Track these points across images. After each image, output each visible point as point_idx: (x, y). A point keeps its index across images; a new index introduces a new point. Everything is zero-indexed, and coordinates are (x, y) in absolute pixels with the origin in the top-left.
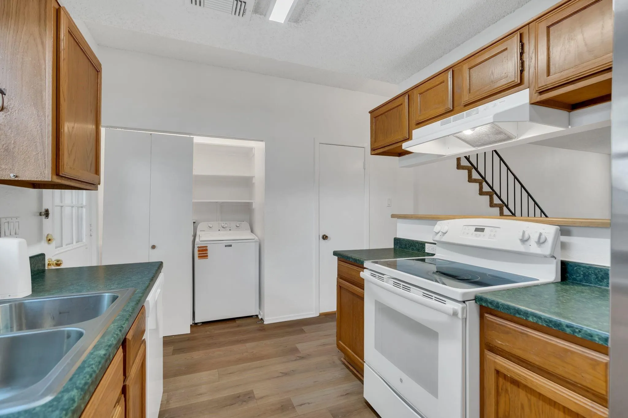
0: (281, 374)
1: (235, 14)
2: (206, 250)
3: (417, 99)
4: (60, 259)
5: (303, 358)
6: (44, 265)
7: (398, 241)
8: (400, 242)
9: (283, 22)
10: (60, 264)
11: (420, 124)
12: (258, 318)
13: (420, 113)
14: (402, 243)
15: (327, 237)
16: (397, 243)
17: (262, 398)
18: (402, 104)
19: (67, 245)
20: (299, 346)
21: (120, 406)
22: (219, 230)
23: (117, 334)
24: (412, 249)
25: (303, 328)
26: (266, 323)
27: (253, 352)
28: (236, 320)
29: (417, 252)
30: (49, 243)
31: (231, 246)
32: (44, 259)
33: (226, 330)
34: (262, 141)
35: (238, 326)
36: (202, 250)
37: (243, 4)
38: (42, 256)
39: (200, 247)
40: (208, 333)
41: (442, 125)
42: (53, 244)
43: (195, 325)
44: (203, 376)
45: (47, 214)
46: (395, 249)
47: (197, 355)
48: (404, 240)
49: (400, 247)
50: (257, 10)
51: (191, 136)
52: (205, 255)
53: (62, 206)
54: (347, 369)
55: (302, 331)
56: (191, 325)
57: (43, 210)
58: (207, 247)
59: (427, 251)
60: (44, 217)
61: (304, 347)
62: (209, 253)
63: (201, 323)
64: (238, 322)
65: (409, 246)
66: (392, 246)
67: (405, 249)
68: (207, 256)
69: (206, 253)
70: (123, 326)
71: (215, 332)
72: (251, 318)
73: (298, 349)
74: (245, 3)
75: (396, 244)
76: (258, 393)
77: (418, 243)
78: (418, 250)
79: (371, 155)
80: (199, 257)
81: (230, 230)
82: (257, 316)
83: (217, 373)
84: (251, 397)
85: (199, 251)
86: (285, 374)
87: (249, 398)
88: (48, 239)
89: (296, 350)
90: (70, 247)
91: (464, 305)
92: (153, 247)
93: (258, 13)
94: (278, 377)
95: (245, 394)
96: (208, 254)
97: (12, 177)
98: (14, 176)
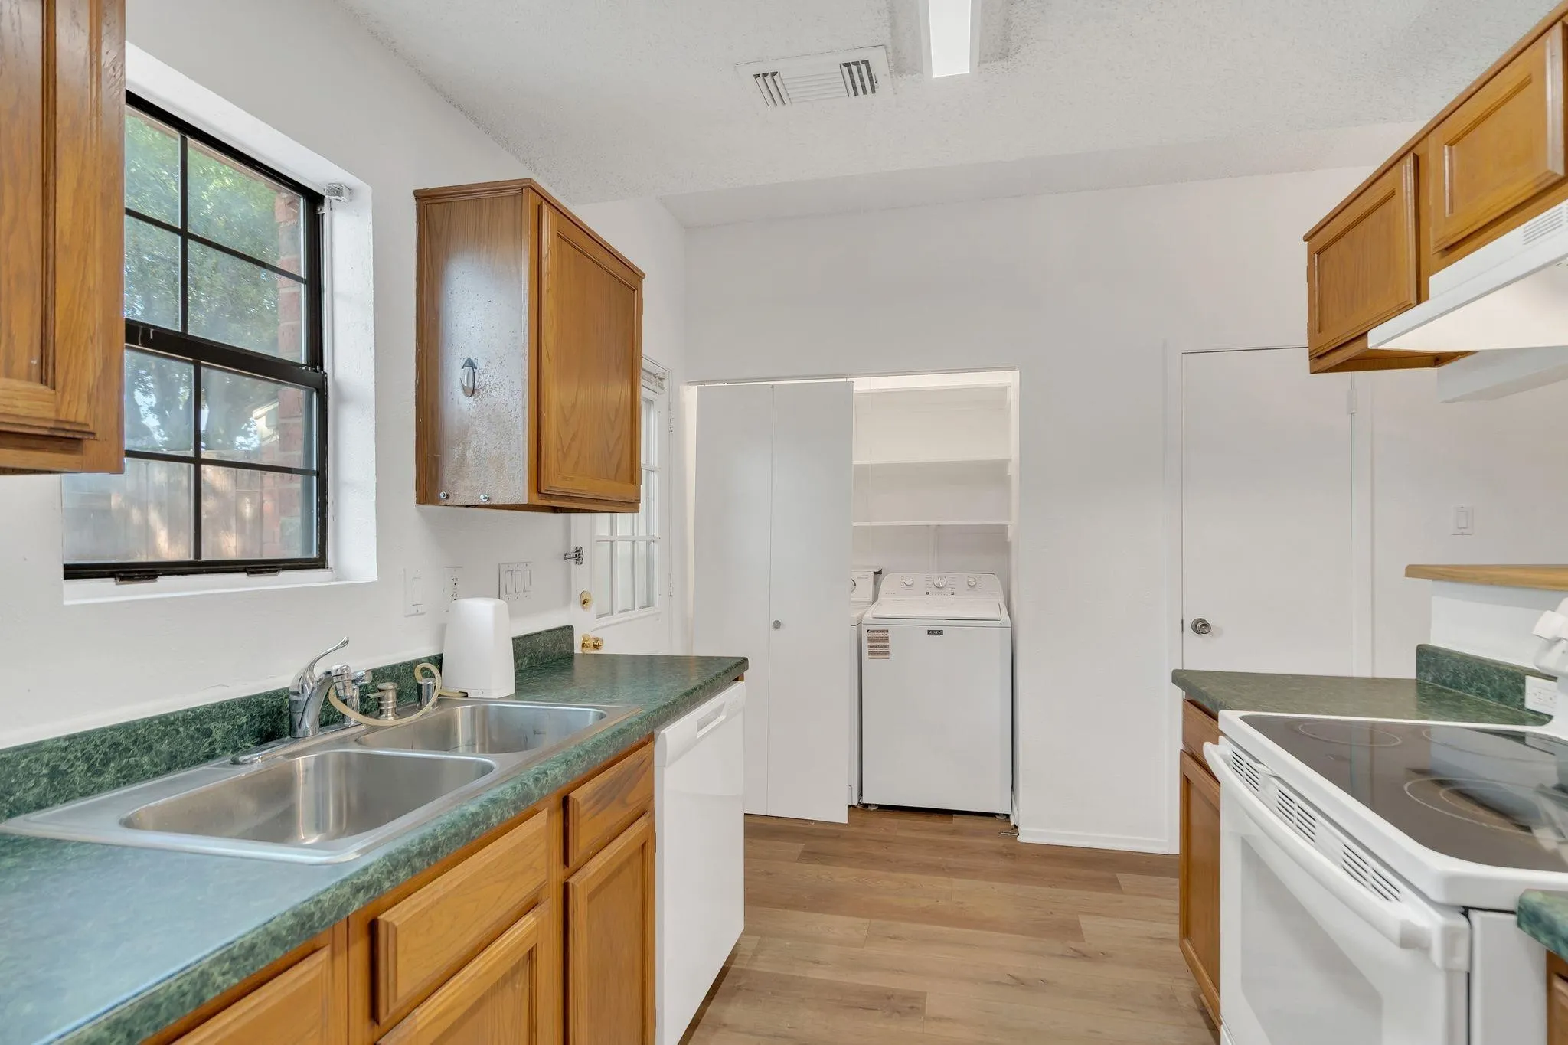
0: (1009, 978)
1: (856, 94)
2: (886, 639)
3: (1443, 163)
4: (599, 637)
5: (1085, 956)
6: (572, 645)
7: (1427, 657)
8: (1436, 660)
9: (969, 72)
10: (599, 646)
11: (1453, 249)
12: (1009, 822)
13: (1451, 211)
14: (1443, 664)
15: (1206, 625)
16: (1428, 664)
17: (939, 1019)
18: (1393, 194)
19: (620, 612)
20: (1086, 922)
21: (533, 916)
22: (928, 593)
23: (524, 785)
24: (1477, 689)
25: (1118, 875)
26: (1022, 839)
27: (962, 903)
28: (955, 815)
29: (1494, 703)
30: (584, 608)
31: (941, 632)
32: (572, 635)
33: (923, 836)
34: (1013, 368)
35: (955, 832)
36: (878, 639)
37: (863, 67)
38: (568, 630)
39: (872, 631)
40: (882, 831)
41: (1528, 239)
42: (593, 609)
43: (860, 809)
44: (836, 926)
45: (578, 556)
46: (1420, 684)
47: (840, 875)
48: (1449, 654)
49: (1435, 680)
50: (899, 67)
51: (848, 380)
52: (884, 650)
53: (612, 542)
54: (1208, 1030)
55: (1113, 885)
56: (850, 806)
57: (573, 550)
58: (887, 631)
59: (1531, 703)
60: (573, 562)
61: (1097, 929)
62: (893, 645)
63: (876, 805)
64: (957, 821)
65: (1466, 680)
66: (1410, 672)
67: (1456, 688)
68: (887, 653)
69: (885, 647)
70: (548, 772)
71: (897, 834)
72: (990, 818)
73: (1081, 930)
74: (866, 63)
75: (1424, 666)
76: (934, 1005)
77: (1499, 671)
78: (1501, 697)
79: (1313, 373)
80: (871, 653)
81: (953, 594)
82: (1008, 816)
83: (866, 927)
84: (918, 1009)
85: (870, 639)
86: (1020, 983)
87: (912, 1008)
88: (583, 600)
89: (1075, 931)
90: (625, 616)
91: (1462, 922)
92: (777, 625)
93: (904, 72)
94: (998, 983)
95: (906, 997)
96: (890, 650)
97: (482, 499)
98: (485, 498)
